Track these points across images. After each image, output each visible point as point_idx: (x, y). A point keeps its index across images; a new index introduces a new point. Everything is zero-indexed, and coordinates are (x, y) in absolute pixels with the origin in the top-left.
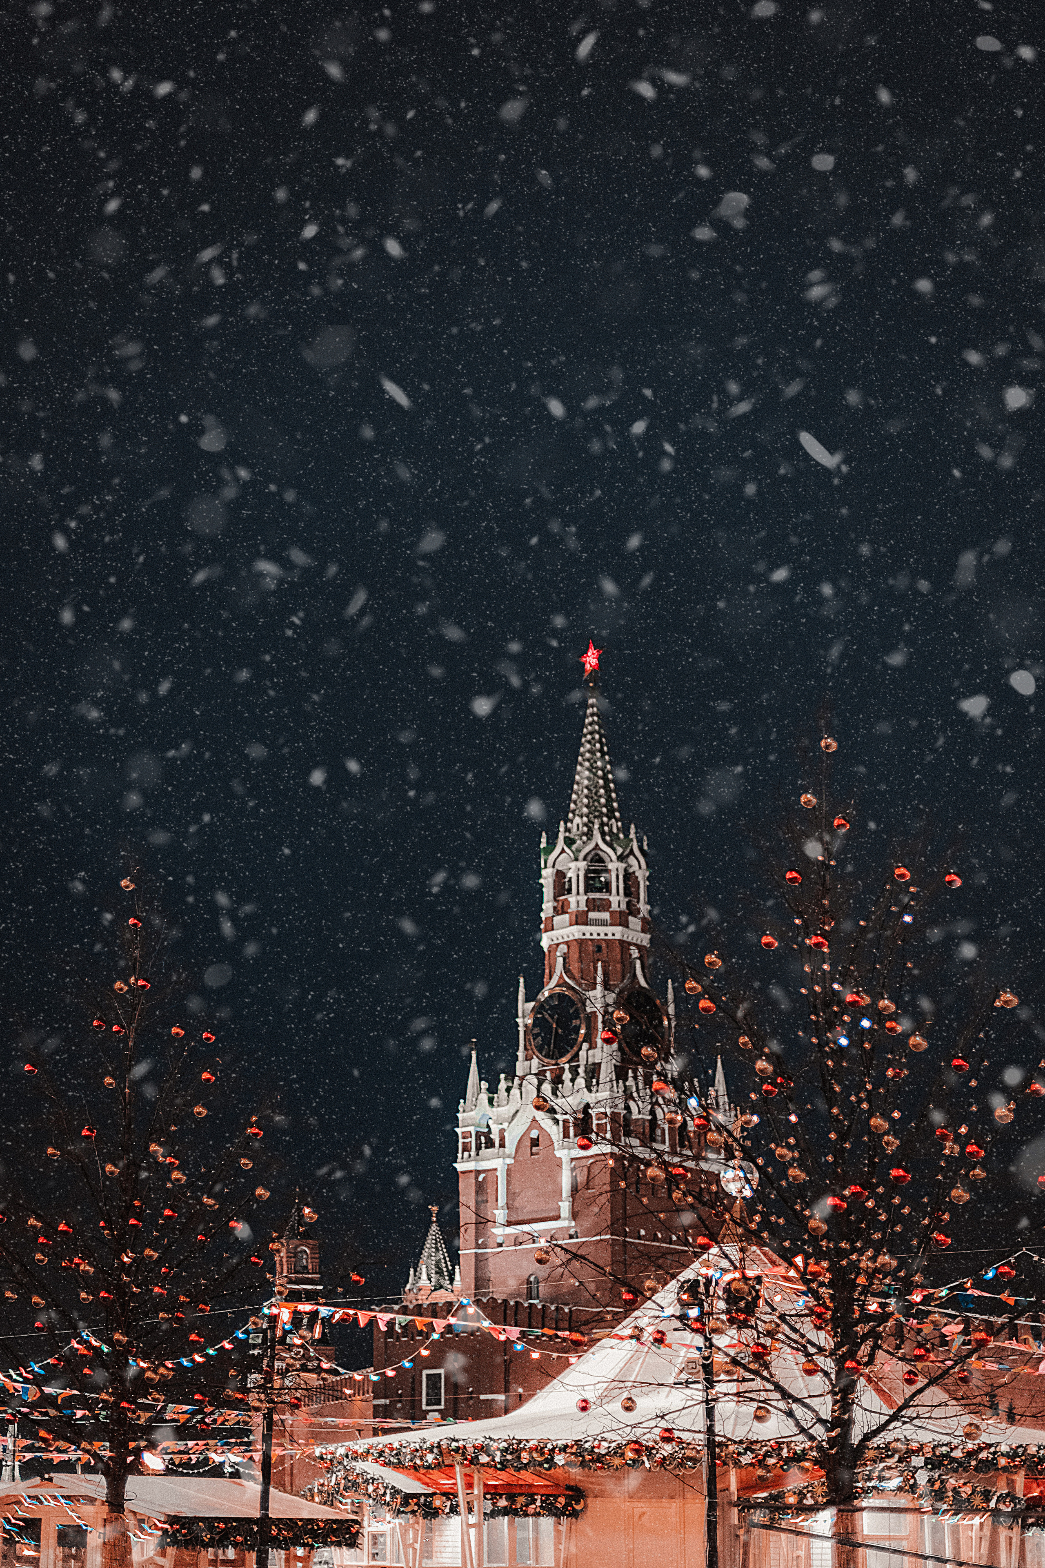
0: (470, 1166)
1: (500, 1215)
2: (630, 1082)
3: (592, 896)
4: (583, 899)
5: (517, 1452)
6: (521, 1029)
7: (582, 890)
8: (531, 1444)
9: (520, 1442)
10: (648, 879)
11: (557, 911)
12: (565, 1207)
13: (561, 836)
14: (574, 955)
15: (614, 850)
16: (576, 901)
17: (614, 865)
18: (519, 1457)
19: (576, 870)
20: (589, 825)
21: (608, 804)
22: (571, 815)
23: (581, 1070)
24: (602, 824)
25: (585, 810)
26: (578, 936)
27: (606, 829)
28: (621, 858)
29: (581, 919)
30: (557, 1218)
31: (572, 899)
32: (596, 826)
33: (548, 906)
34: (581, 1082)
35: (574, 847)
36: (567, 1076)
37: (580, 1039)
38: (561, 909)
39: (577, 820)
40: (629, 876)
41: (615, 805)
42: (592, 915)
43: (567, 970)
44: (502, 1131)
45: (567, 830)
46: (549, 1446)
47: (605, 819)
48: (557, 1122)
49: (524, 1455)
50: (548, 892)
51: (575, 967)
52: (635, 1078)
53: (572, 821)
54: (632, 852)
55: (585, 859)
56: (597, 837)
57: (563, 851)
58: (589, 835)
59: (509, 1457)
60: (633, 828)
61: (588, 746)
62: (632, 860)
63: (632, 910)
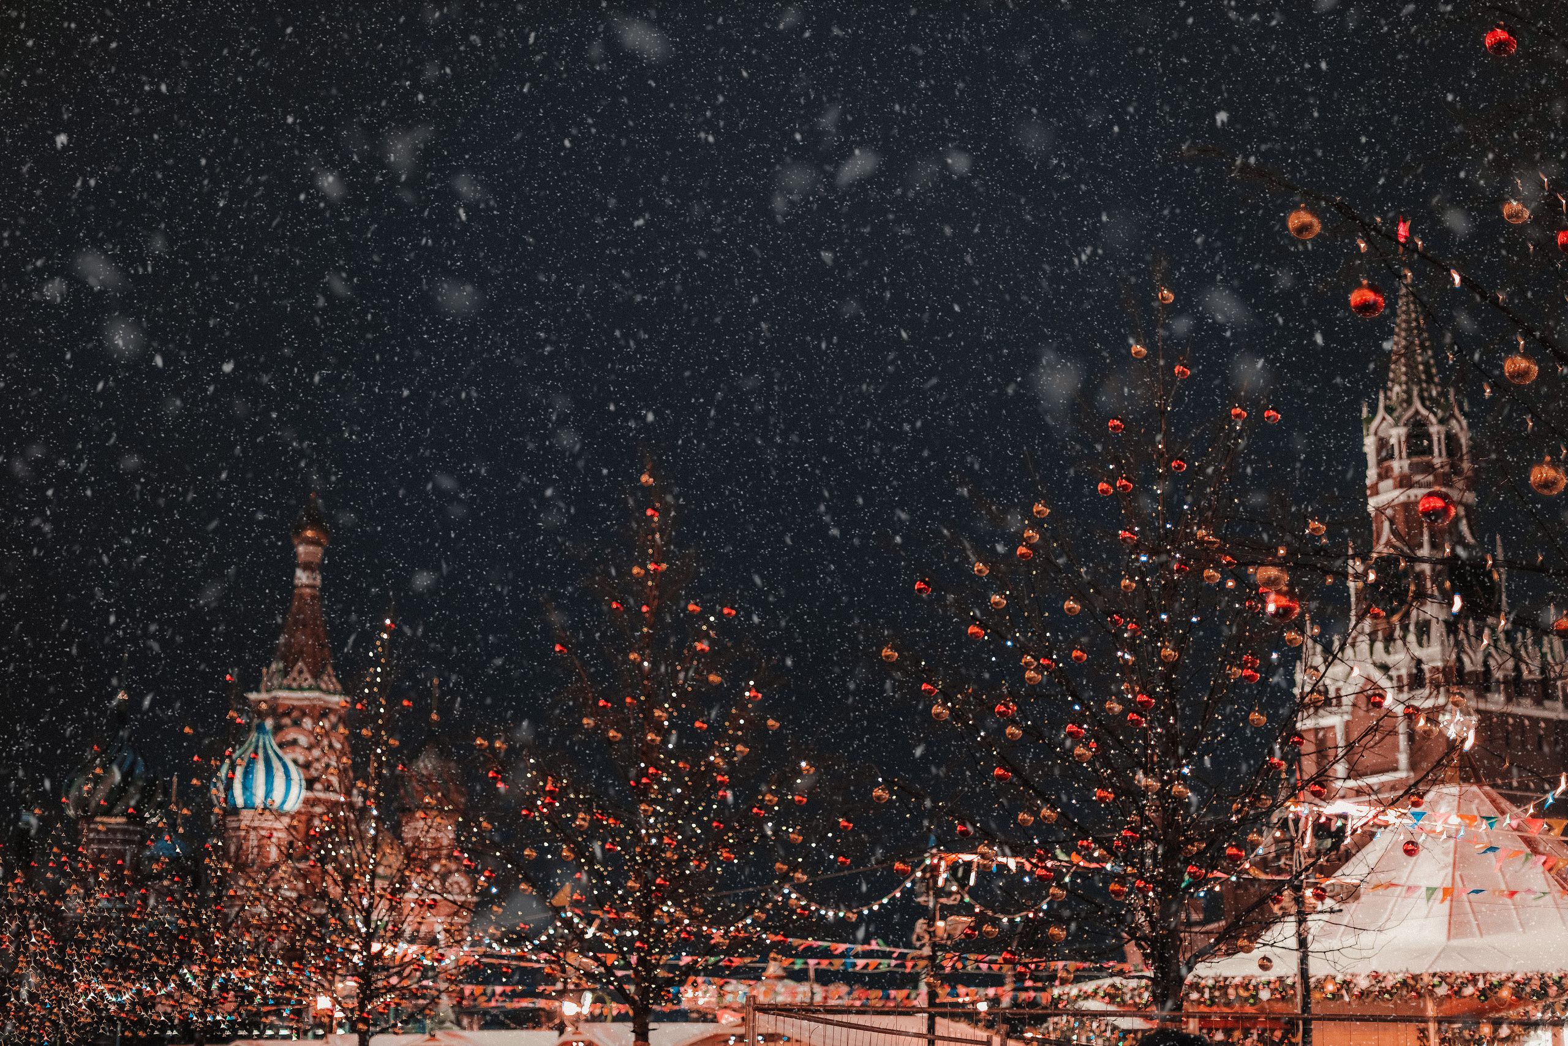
0: (1310, 724)
1: (1341, 769)
2: (1462, 636)
3: (1415, 459)
4: (1406, 463)
5: (1224, 988)
6: (1352, 592)
7: (1404, 454)
8: (1237, 981)
9: (1226, 979)
10: (1471, 439)
11: (1381, 477)
12: (1403, 759)
13: (1381, 405)
14: (1400, 518)
15: (1435, 414)
16: (1399, 466)
17: (1434, 429)
18: (1226, 994)
19: (1396, 434)
20: (1408, 392)
21: (1427, 371)
22: (1390, 384)
23: (1412, 628)
24: (1421, 391)
25: (1404, 378)
26: (1403, 498)
27: (1426, 394)
28: (1441, 422)
29: (1404, 482)
30: (1396, 769)
31: (1396, 465)
32: (1415, 393)
33: (1372, 473)
34: (1412, 638)
35: (1396, 414)
36: (1398, 633)
37: (1409, 599)
38: (1383, 475)
39: (1397, 388)
40: (1451, 440)
41: (1434, 371)
42: (1417, 478)
43: (1393, 532)
44: (1338, 690)
45: (1387, 398)
46: (1253, 982)
47: (1424, 385)
48: (1390, 678)
49: (1231, 991)
50: (1372, 459)
51: (1401, 527)
52: (1466, 632)
53: (1391, 390)
54: (1453, 416)
55: (1405, 425)
56: (1418, 404)
57: (1384, 419)
58: (1409, 401)
59: (1217, 994)
60: (1452, 391)
61: (1404, 317)
62: (1454, 422)
63: (1456, 470)
